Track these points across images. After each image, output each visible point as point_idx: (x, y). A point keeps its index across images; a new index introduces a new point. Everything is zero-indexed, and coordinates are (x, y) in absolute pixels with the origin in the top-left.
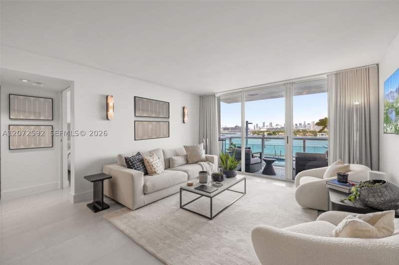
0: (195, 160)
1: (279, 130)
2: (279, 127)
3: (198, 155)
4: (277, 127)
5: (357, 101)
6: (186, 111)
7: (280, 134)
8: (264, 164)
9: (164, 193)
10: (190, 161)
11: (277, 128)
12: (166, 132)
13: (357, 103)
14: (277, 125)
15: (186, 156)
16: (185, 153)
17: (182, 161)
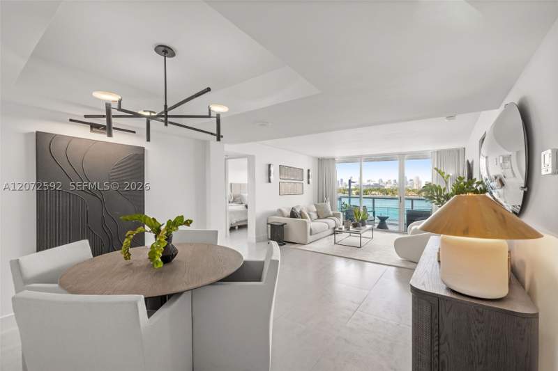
0: (325, 215)
1: (371, 188)
2: (372, 184)
3: (328, 212)
4: (368, 183)
7: (373, 193)
8: (377, 221)
9: (321, 235)
10: (321, 216)
11: (369, 185)
12: (300, 191)
14: (369, 181)
15: (317, 212)
16: (315, 210)
17: (315, 216)
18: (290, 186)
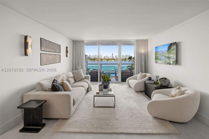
0: (80, 79)
3: (81, 76)
5: (143, 51)
6: (68, 49)
10: (77, 80)
13: (143, 52)
15: (74, 77)
16: (72, 75)
17: (72, 80)
18: (51, 57)
